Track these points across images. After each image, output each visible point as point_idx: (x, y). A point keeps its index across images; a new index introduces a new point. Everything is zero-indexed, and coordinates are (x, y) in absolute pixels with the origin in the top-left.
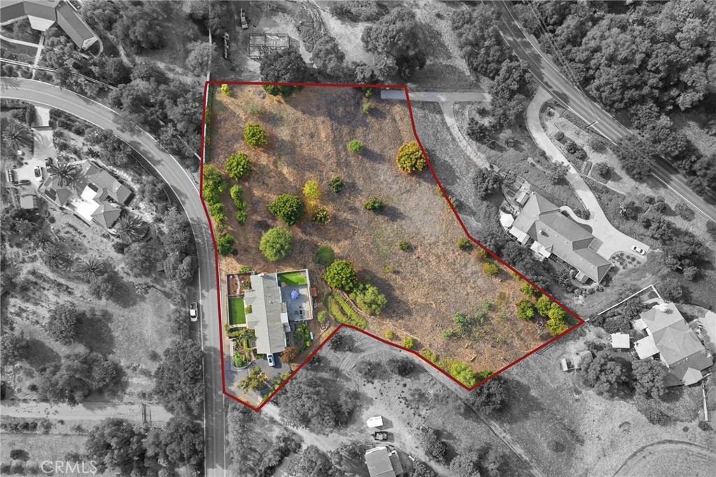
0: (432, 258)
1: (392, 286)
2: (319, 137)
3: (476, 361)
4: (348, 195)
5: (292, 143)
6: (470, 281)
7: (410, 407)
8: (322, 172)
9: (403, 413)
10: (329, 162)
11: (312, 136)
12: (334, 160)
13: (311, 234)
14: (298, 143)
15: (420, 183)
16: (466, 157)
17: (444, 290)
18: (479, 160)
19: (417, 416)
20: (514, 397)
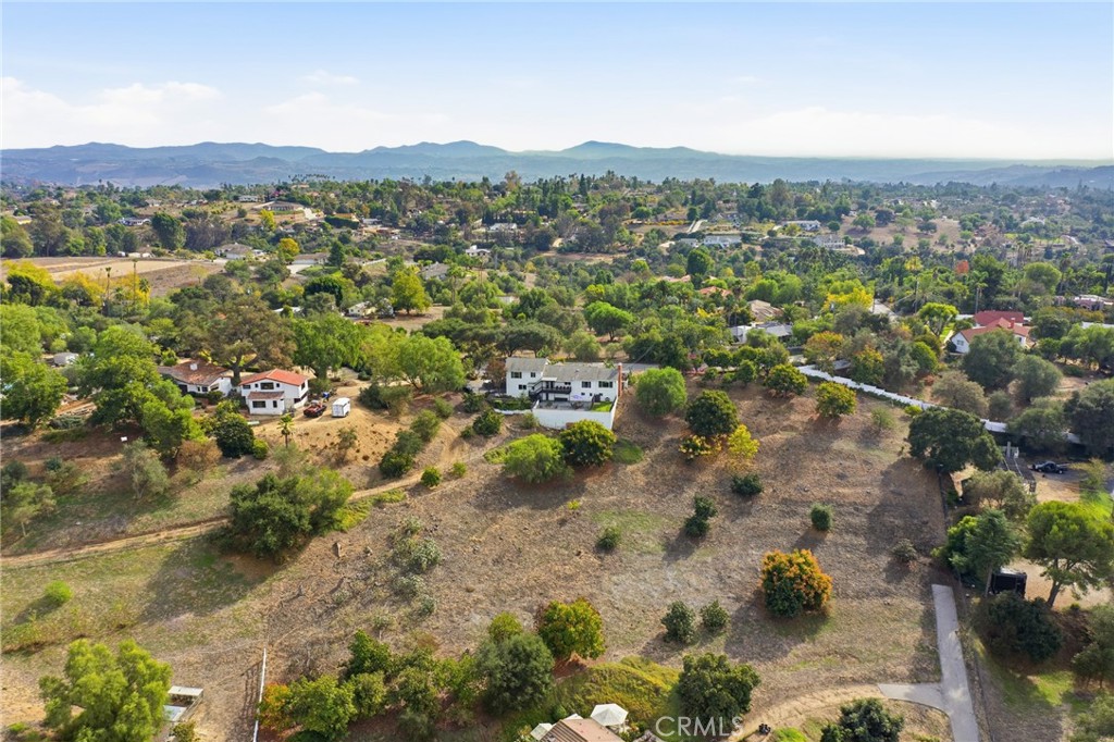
0: (569, 570)
1: (541, 508)
2: (838, 485)
3: (330, 553)
4: (727, 502)
5: (827, 450)
6: (493, 604)
7: (329, 446)
8: (774, 478)
9: (328, 434)
10: (792, 491)
11: (841, 476)
12: (795, 495)
13: (666, 446)
14: (827, 458)
15: (738, 599)
16: (795, 693)
17: (496, 562)
18: (785, 714)
19: (308, 447)
20: (210, 581)
